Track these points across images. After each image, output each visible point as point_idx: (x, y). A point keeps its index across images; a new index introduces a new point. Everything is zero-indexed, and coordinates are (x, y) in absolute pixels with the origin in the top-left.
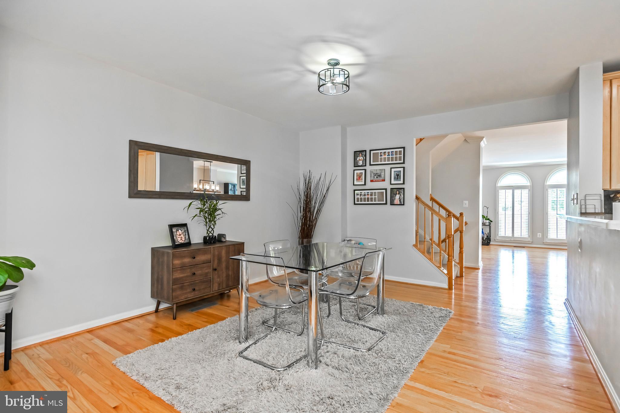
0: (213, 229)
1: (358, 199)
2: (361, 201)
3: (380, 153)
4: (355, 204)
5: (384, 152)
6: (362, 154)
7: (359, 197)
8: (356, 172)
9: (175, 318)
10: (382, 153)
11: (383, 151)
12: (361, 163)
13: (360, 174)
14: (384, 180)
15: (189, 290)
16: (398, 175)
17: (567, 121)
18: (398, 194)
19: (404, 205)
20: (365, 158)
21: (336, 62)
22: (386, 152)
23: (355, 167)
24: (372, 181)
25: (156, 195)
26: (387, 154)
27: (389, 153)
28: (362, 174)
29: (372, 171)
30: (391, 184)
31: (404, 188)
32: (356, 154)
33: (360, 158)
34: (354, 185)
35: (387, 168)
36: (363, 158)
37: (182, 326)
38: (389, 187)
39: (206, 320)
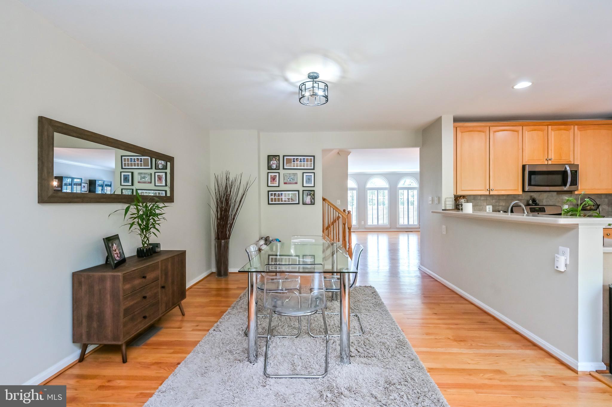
0: (148, 239)
1: (272, 199)
2: (275, 201)
3: (293, 159)
4: (269, 204)
5: (297, 159)
6: (275, 158)
7: (273, 197)
8: (270, 174)
9: (125, 361)
10: (295, 159)
11: (296, 157)
12: (274, 166)
13: (274, 176)
14: (296, 183)
15: (139, 320)
16: (309, 179)
17: (419, 148)
18: (310, 195)
19: (314, 204)
20: (278, 162)
21: (315, 75)
22: (298, 159)
23: (268, 169)
24: (285, 183)
25: (77, 198)
26: (299, 161)
27: (301, 159)
28: (276, 177)
29: (286, 174)
30: (303, 186)
31: (314, 191)
32: (270, 158)
33: (274, 162)
34: (268, 186)
35: (300, 173)
36: (277, 162)
37: (149, 368)
38: (301, 189)
39: (172, 351)
